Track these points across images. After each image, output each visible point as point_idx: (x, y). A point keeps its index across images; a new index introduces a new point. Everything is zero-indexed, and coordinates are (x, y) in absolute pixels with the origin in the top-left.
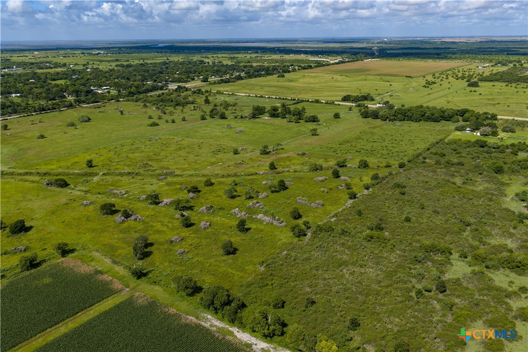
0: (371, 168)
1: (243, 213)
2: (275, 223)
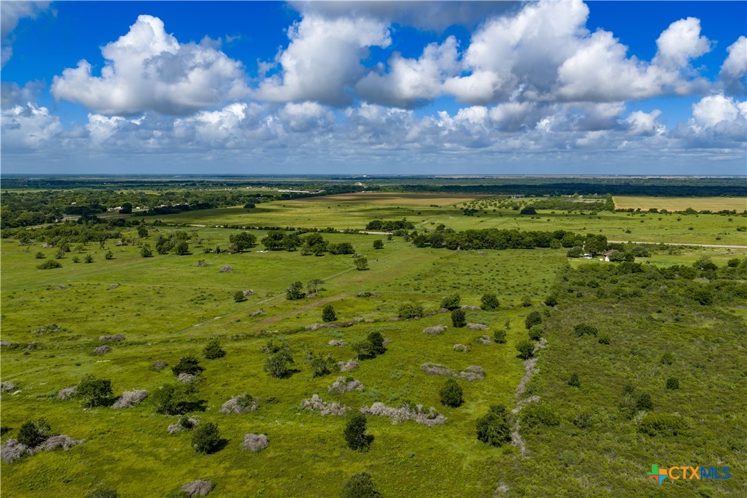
0: (503, 309)
1: (334, 404)
2: (419, 420)
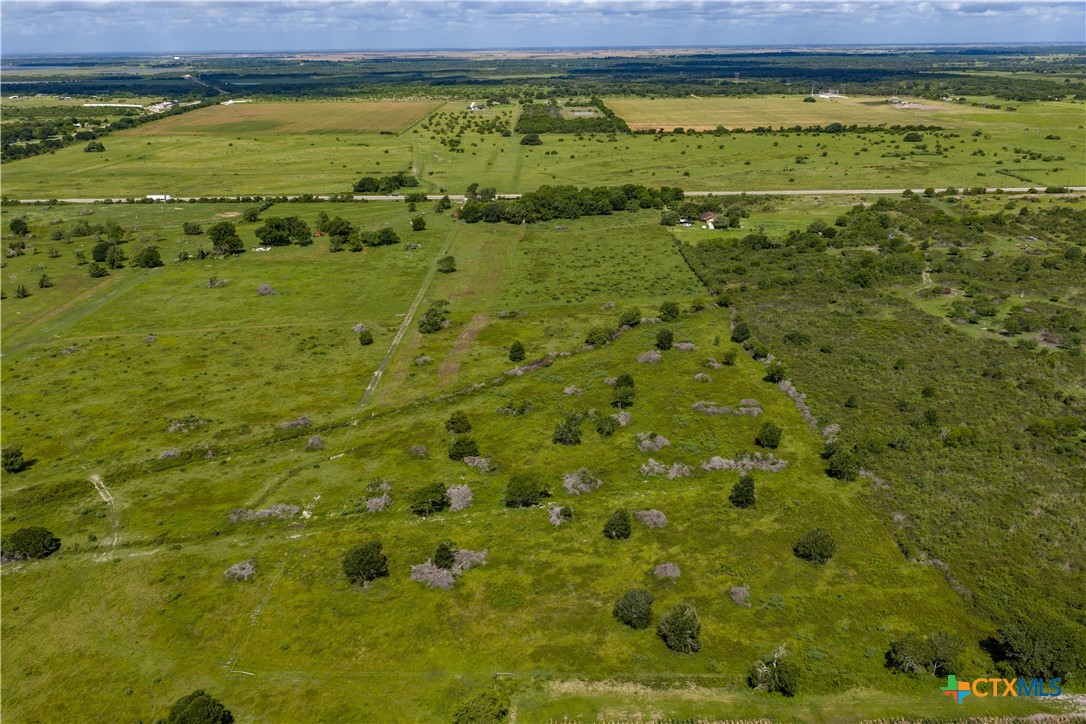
1: (675, 465)
2: (764, 468)
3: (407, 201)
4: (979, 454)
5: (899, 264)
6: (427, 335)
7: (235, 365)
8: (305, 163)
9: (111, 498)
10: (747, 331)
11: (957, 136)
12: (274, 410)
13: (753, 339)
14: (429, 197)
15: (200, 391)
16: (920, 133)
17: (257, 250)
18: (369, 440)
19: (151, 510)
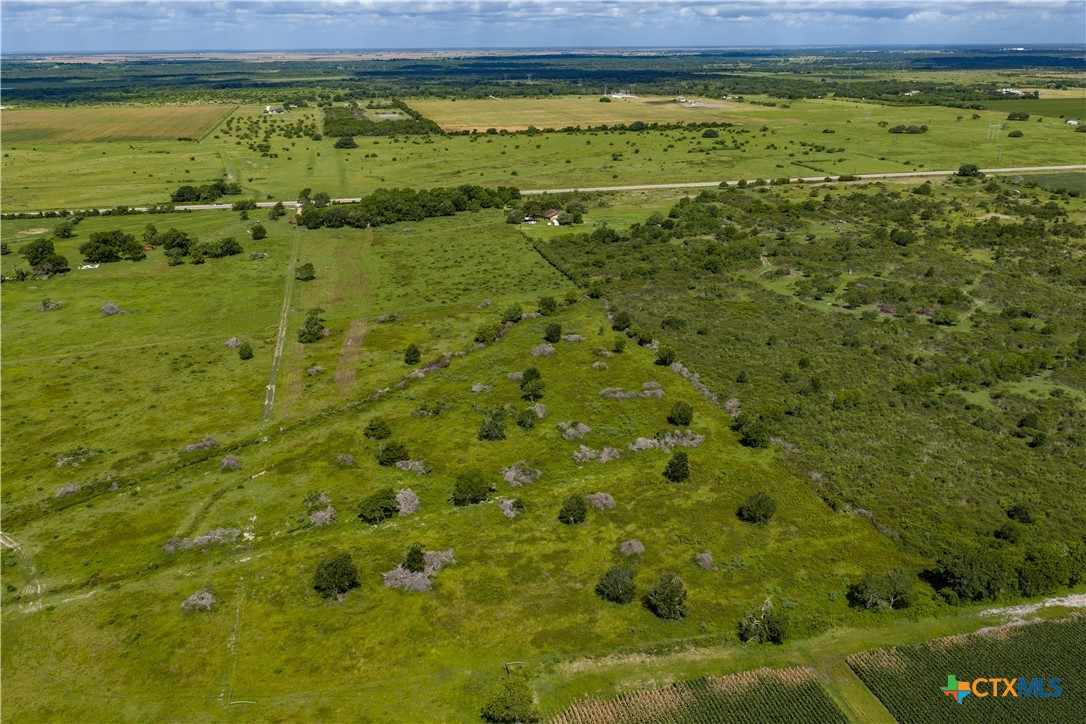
1: (606, 449)
2: (685, 444)
3: (235, 209)
4: (864, 414)
5: (741, 250)
6: (309, 345)
7: (107, 390)
8: (103, 173)
9: (15, 544)
10: (627, 320)
11: (747, 132)
12: (170, 433)
13: (635, 327)
14: (258, 204)
15: (76, 422)
16: (715, 129)
17: (84, 267)
18: (288, 456)
19: (68, 551)
